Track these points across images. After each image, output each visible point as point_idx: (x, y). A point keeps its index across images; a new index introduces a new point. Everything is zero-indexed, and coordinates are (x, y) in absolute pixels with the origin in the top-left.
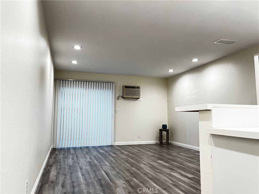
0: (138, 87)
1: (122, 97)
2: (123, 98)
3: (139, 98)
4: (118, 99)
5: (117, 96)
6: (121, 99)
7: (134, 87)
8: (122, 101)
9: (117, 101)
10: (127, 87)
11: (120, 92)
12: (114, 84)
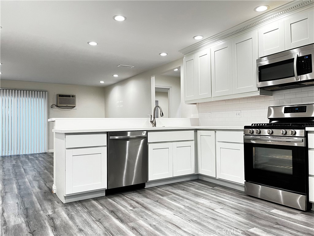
0: (73, 96)
1: (56, 106)
2: (57, 106)
3: (75, 107)
4: (52, 108)
5: (51, 104)
6: (56, 107)
7: (69, 96)
8: (56, 110)
9: (51, 110)
10: (60, 96)
11: (54, 101)
12: (47, 93)
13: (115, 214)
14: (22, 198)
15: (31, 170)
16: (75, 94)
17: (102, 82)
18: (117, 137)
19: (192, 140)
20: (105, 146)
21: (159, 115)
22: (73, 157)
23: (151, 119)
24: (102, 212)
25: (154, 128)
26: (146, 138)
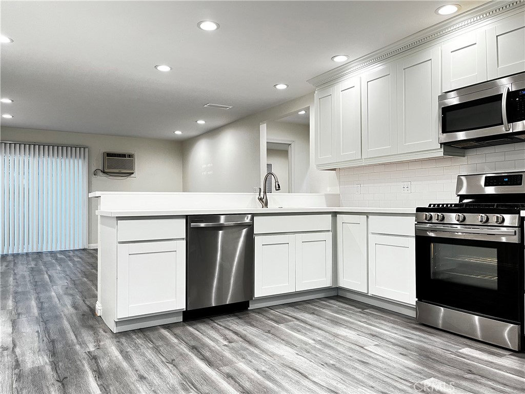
0: (129, 155)
1: (102, 171)
2: (104, 172)
3: (133, 173)
4: (95, 175)
5: (94, 169)
6: (101, 174)
7: (124, 156)
8: (102, 178)
9: (94, 178)
10: (109, 155)
11: (98, 164)
12: (87, 150)
13: (199, 352)
14: (46, 324)
15: (60, 278)
16: (133, 153)
17: (178, 133)
18: (202, 225)
19: (329, 231)
20: (183, 239)
21: (273, 188)
22: (130, 256)
23: (260, 195)
24: (177, 347)
25: (265, 210)
26: (251, 226)
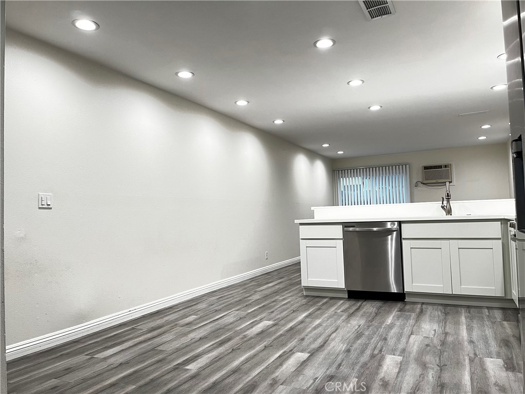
0: (446, 166)
1: (421, 183)
2: (423, 184)
3: (451, 182)
4: (416, 186)
5: (415, 181)
6: (421, 185)
7: (440, 167)
8: (422, 188)
9: (416, 190)
10: (426, 168)
11: (418, 176)
12: (408, 166)
16: (450, 163)
17: (482, 138)
25: (449, 217)
